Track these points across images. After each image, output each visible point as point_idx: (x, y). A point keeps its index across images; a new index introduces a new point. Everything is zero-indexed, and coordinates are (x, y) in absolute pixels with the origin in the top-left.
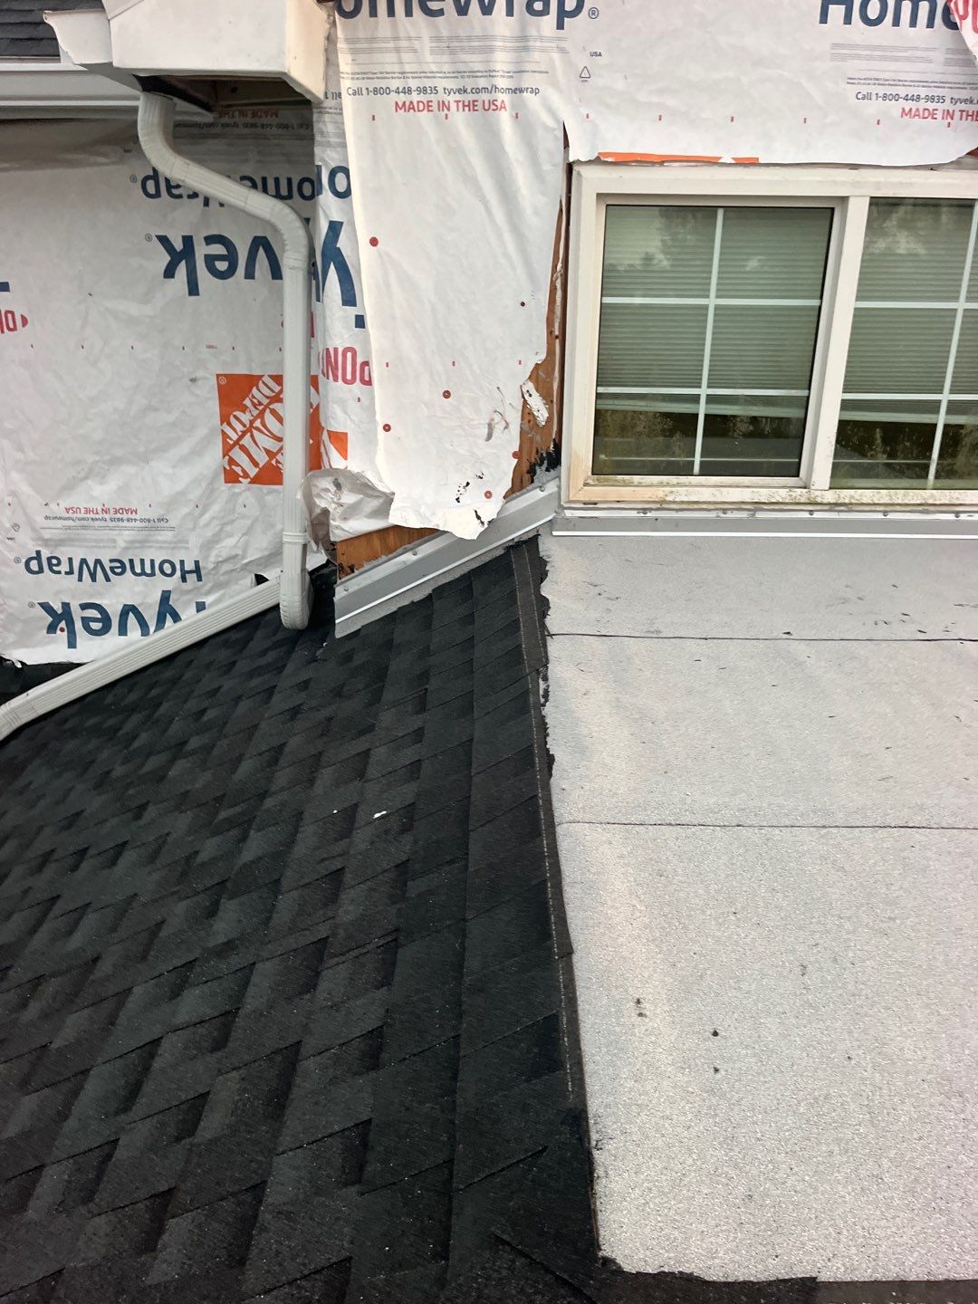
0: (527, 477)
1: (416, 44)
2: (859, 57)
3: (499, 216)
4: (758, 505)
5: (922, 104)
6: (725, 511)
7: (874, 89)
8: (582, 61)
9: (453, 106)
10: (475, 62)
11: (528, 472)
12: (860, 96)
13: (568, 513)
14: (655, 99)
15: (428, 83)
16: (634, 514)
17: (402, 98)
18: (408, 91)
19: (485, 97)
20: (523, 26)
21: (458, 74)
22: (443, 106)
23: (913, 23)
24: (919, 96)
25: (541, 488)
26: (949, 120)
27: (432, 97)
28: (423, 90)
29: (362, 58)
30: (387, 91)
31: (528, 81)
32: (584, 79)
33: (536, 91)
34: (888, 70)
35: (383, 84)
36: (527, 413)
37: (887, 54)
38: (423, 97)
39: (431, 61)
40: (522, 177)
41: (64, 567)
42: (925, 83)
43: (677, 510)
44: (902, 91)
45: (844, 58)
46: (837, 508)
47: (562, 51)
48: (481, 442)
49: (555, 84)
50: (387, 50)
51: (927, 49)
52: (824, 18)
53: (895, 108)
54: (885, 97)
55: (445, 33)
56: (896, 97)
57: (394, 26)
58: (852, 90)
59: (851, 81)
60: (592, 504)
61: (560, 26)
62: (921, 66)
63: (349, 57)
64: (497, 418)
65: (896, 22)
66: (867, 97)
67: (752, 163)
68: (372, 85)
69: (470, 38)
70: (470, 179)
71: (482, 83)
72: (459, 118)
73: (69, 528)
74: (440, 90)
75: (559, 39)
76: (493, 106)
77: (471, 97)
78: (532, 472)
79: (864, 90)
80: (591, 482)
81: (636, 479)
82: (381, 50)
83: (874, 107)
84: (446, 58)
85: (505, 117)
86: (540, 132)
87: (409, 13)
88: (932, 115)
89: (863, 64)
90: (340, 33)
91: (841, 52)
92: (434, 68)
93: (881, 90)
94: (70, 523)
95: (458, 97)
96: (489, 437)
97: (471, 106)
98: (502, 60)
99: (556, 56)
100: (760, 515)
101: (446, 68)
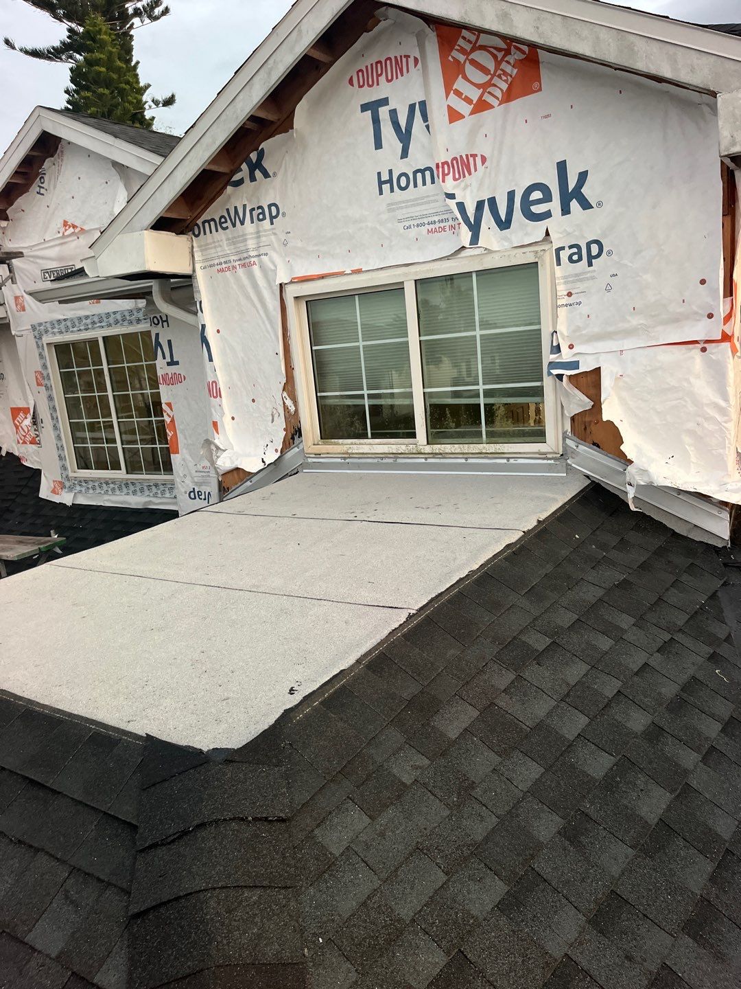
0: (291, 441)
1: (221, 243)
2: (402, 208)
3: (262, 312)
4: (396, 455)
5: (437, 225)
6: (382, 458)
7: (412, 223)
8: (283, 237)
9: (238, 267)
10: (241, 246)
11: (291, 439)
12: (406, 228)
13: (310, 460)
14: (315, 248)
15: (227, 259)
16: (339, 460)
17: (219, 267)
18: (221, 264)
19: (247, 261)
20: (258, 226)
21: (238, 253)
22: (234, 267)
23: (424, 184)
24: (435, 221)
25: (297, 446)
26: (453, 230)
27: (229, 265)
28: (225, 262)
29: (204, 253)
30: (214, 265)
31: (262, 251)
32: (285, 245)
33: (266, 254)
34: (416, 211)
35: (212, 263)
36: (285, 408)
37: (415, 202)
38: (226, 265)
39: (228, 249)
40: (266, 294)
41: (203, 497)
42: (436, 214)
43: (359, 458)
44: (426, 221)
45: (394, 210)
46: (437, 456)
47: (275, 234)
48: (270, 423)
49: (274, 250)
50: (211, 248)
51: (433, 195)
52: (381, 193)
53: (424, 229)
54: (418, 226)
55: (230, 236)
56: (423, 224)
57: (213, 238)
58: (401, 225)
59: (400, 221)
60: (318, 455)
61: (272, 223)
62: (432, 205)
63: (200, 254)
64: (275, 412)
65: (415, 186)
66: (409, 227)
67: (359, 271)
68: (209, 263)
69: (239, 237)
70: (248, 298)
71: (245, 255)
72: (240, 271)
73: (203, 476)
74: (232, 261)
75: (273, 229)
76: (250, 265)
77: (243, 262)
78: (293, 438)
79: (407, 224)
80: (320, 443)
81: (340, 441)
82: (209, 249)
83: (413, 232)
84: (232, 247)
85: (256, 269)
86: (270, 273)
87: (217, 231)
88: (444, 229)
89: (404, 211)
90: (195, 245)
91: (391, 207)
92: (228, 252)
93: (416, 222)
94: (204, 474)
95: (239, 263)
96: (273, 421)
97: (244, 265)
98: (251, 244)
99: (273, 237)
100: (399, 461)
101: (233, 251)
